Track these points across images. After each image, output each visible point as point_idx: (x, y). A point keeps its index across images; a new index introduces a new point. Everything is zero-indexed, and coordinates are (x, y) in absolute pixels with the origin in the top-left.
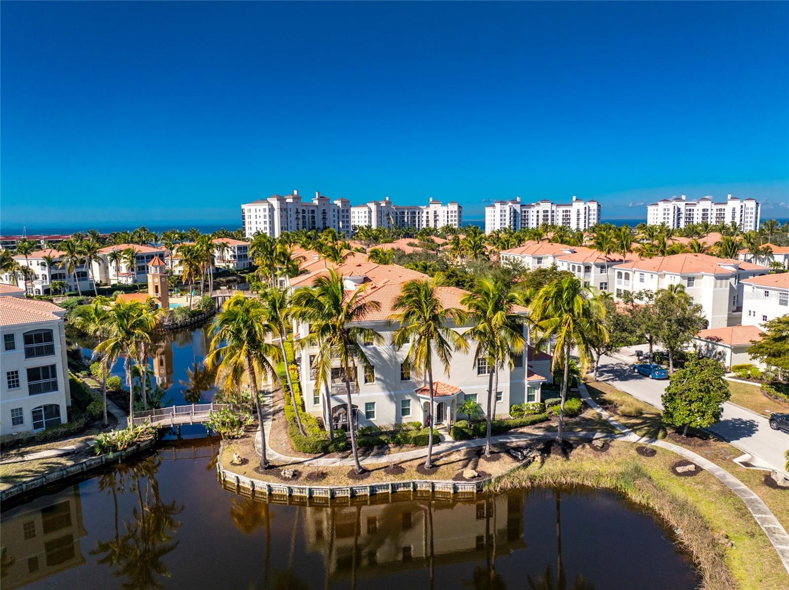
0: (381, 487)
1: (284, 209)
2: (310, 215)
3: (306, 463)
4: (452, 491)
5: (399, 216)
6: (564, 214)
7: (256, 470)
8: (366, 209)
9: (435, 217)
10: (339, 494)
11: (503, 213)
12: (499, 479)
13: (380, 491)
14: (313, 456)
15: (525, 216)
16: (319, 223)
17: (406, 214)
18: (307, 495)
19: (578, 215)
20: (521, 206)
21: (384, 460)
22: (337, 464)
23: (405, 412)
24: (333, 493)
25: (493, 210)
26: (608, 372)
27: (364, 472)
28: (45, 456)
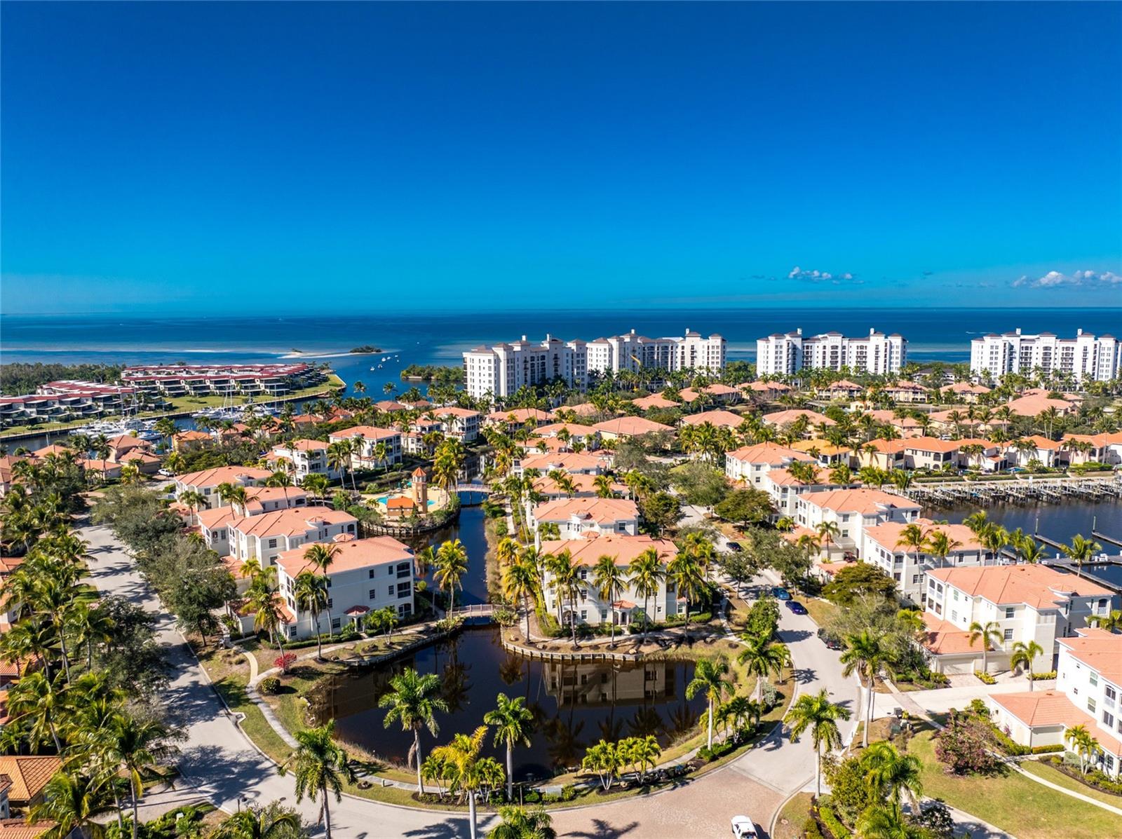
0: (587, 655)
1: (510, 361)
2: (540, 361)
3: (549, 642)
4: (623, 660)
5: (647, 351)
6: (859, 350)
7: (524, 644)
8: (607, 346)
9: (693, 353)
10: (566, 658)
11: (779, 350)
12: (647, 655)
13: (586, 658)
14: (553, 638)
16: (550, 373)
17: (656, 349)
18: (550, 657)
19: (877, 352)
20: (803, 340)
21: (590, 643)
22: (565, 643)
23: (604, 616)
24: (563, 657)
25: (766, 345)
26: (753, 592)
27: (579, 648)
28: (411, 632)
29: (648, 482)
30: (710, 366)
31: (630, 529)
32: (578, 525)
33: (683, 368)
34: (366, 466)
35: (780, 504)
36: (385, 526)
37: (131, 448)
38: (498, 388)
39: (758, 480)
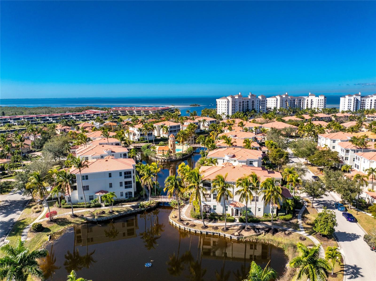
0: (209, 232)
1: (234, 102)
2: (246, 103)
3: (192, 221)
4: (230, 238)
5: (292, 101)
7: (178, 220)
8: (275, 99)
9: (312, 102)
10: (197, 232)
11: (350, 101)
12: (245, 238)
13: (209, 234)
14: (195, 219)
15: (363, 102)
16: (250, 107)
17: (296, 101)
18: (189, 230)
20: (361, 97)
21: (214, 225)
22: (200, 223)
23: (226, 210)
25: (344, 99)
26: (322, 204)
27: (206, 227)
28: (127, 206)
29: (274, 144)
30: (319, 107)
31: (256, 164)
32: (228, 160)
33: (307, 108)
34: (165, 136)
35: (344, 158)
36: (156, 158)
37: (87, 127)
38: (228, 112)
39: (334, 147)
